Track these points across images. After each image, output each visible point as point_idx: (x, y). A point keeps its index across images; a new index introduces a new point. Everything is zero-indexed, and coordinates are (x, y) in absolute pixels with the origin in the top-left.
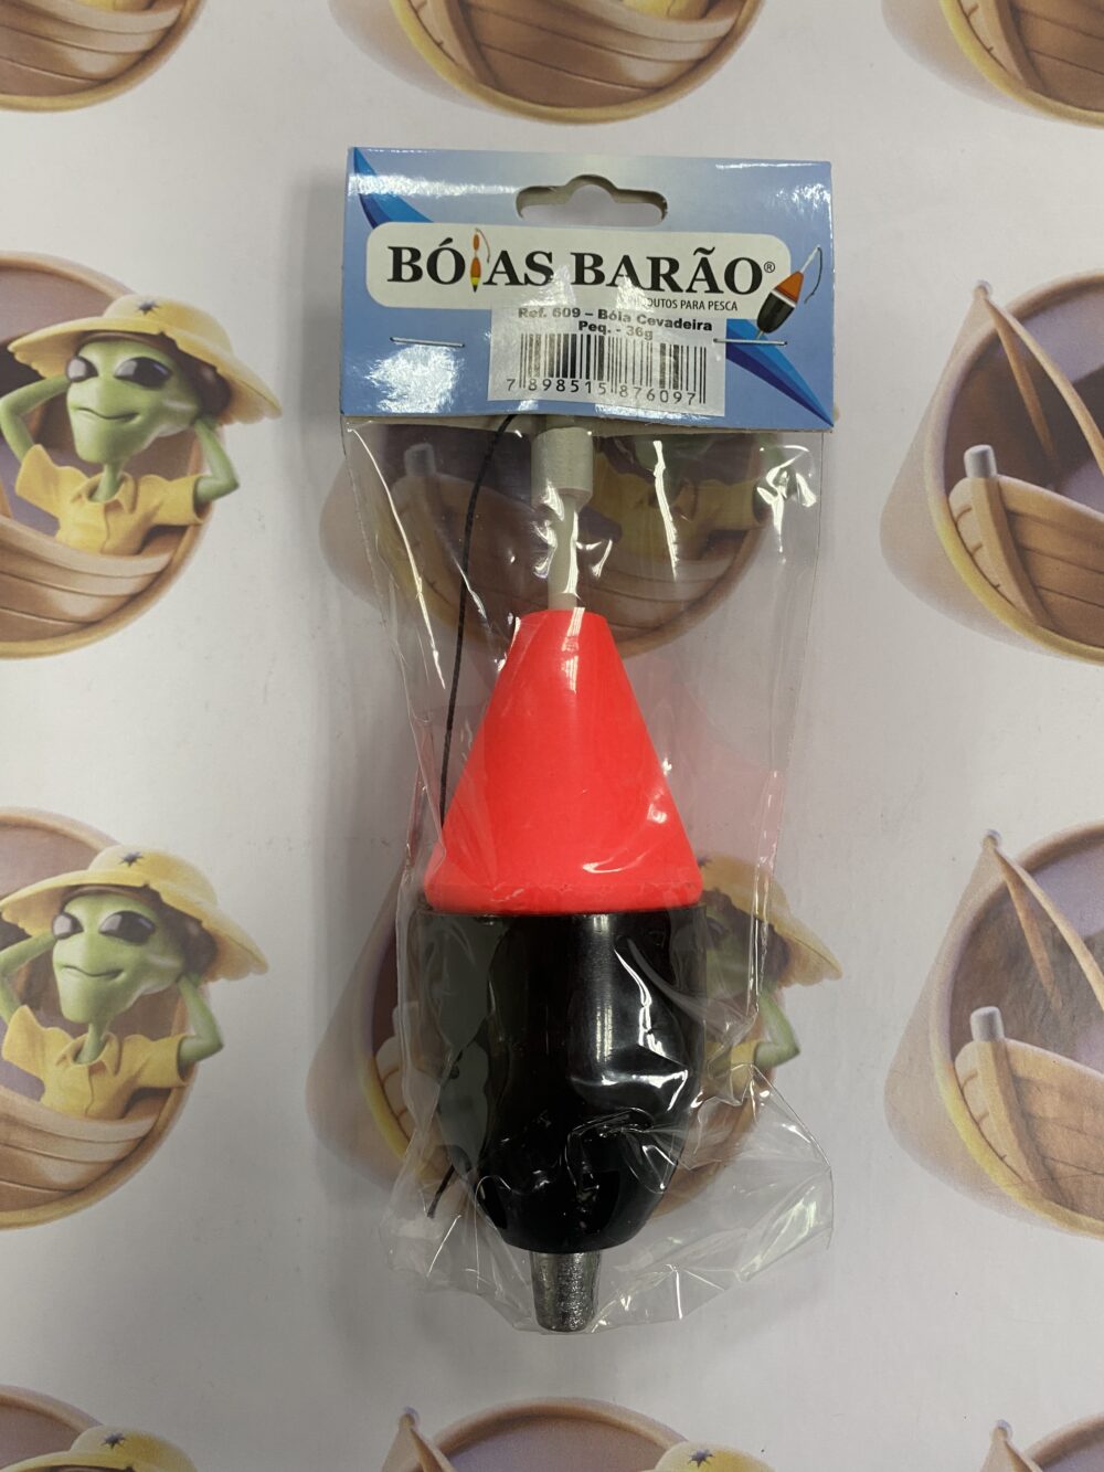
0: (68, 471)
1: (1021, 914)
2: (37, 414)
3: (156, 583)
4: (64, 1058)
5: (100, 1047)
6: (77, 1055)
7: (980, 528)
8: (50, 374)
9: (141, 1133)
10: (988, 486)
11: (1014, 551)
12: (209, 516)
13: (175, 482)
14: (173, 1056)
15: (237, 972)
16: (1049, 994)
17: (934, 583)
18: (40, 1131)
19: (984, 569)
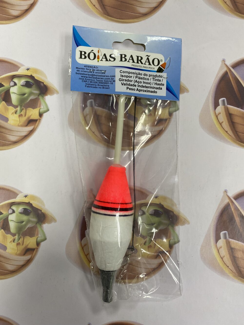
0: (10, 107)
1: (233, 209)
2: (3, 94)
3: (31, 133)
4: (11, 241)
5: (19, 239)
6: (14, 241)
7: (223, 118)
8: (6, 85)
9: (29, 259)
10: (225, 108)
11: (231, 123)
12: (42, 117)
13: (35, 109)
14: (35, 241)
15: (50, 222)
16: (239, 228)
17: (212, 131)
18: (6, 258)
19: (224, 128)
